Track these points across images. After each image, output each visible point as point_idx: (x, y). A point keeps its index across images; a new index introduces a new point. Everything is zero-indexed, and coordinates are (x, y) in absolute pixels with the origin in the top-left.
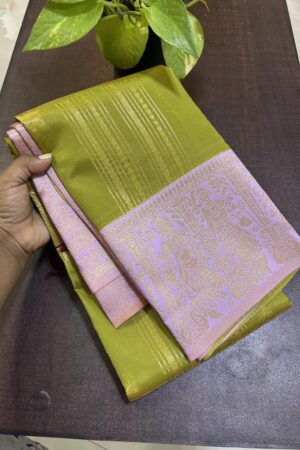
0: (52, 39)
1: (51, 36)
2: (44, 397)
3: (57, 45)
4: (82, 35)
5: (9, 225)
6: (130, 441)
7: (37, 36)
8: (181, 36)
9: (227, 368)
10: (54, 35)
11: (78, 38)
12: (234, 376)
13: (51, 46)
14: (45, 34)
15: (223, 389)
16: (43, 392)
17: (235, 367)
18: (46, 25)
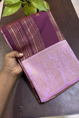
0: (9, 13)
1: (9, 12)
2: (21, 108)
3: (10, 14)
4: (17, 11)
5: (11, 68)
6: (46, 117)
7: (5, 13)
8: (43, 7)
9: (70, 93)
10: (10, 12)
11: (16, 11)
12: (72, 95)
13: (9, 15)
14: (7, 12)
15: (69, 99)
16: (20, 107)
17: (72, 93)
18: (7, 10)
